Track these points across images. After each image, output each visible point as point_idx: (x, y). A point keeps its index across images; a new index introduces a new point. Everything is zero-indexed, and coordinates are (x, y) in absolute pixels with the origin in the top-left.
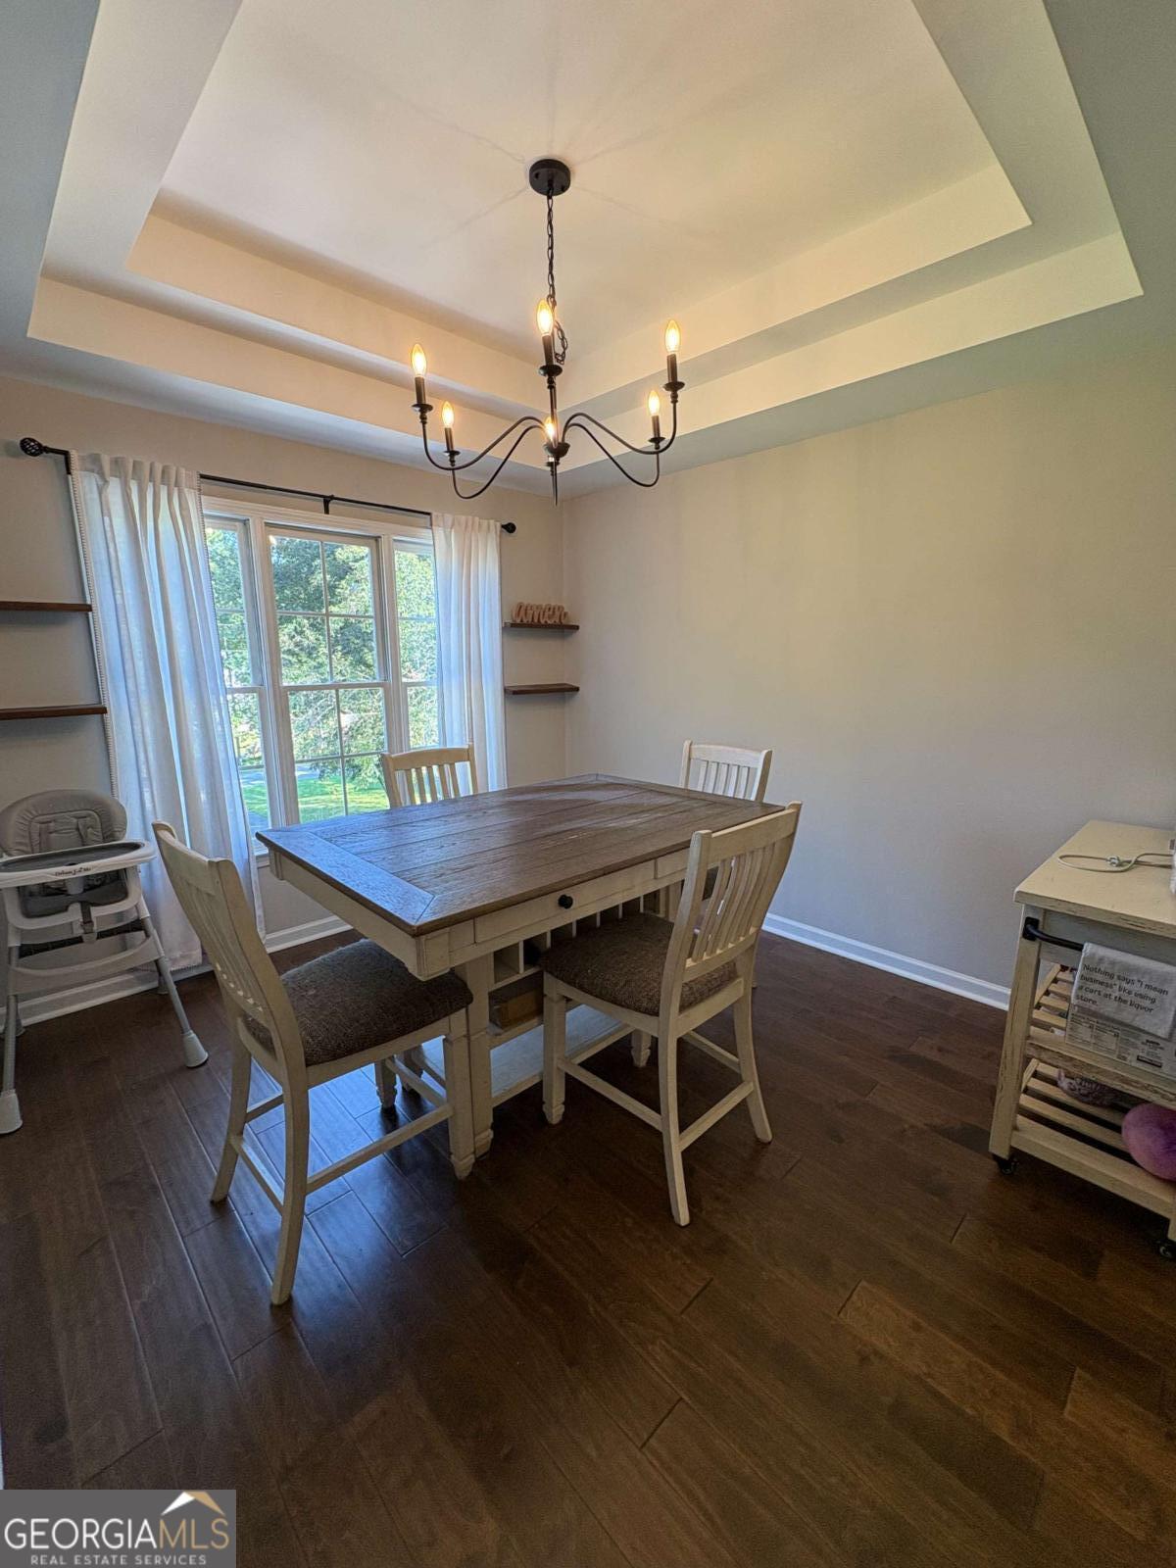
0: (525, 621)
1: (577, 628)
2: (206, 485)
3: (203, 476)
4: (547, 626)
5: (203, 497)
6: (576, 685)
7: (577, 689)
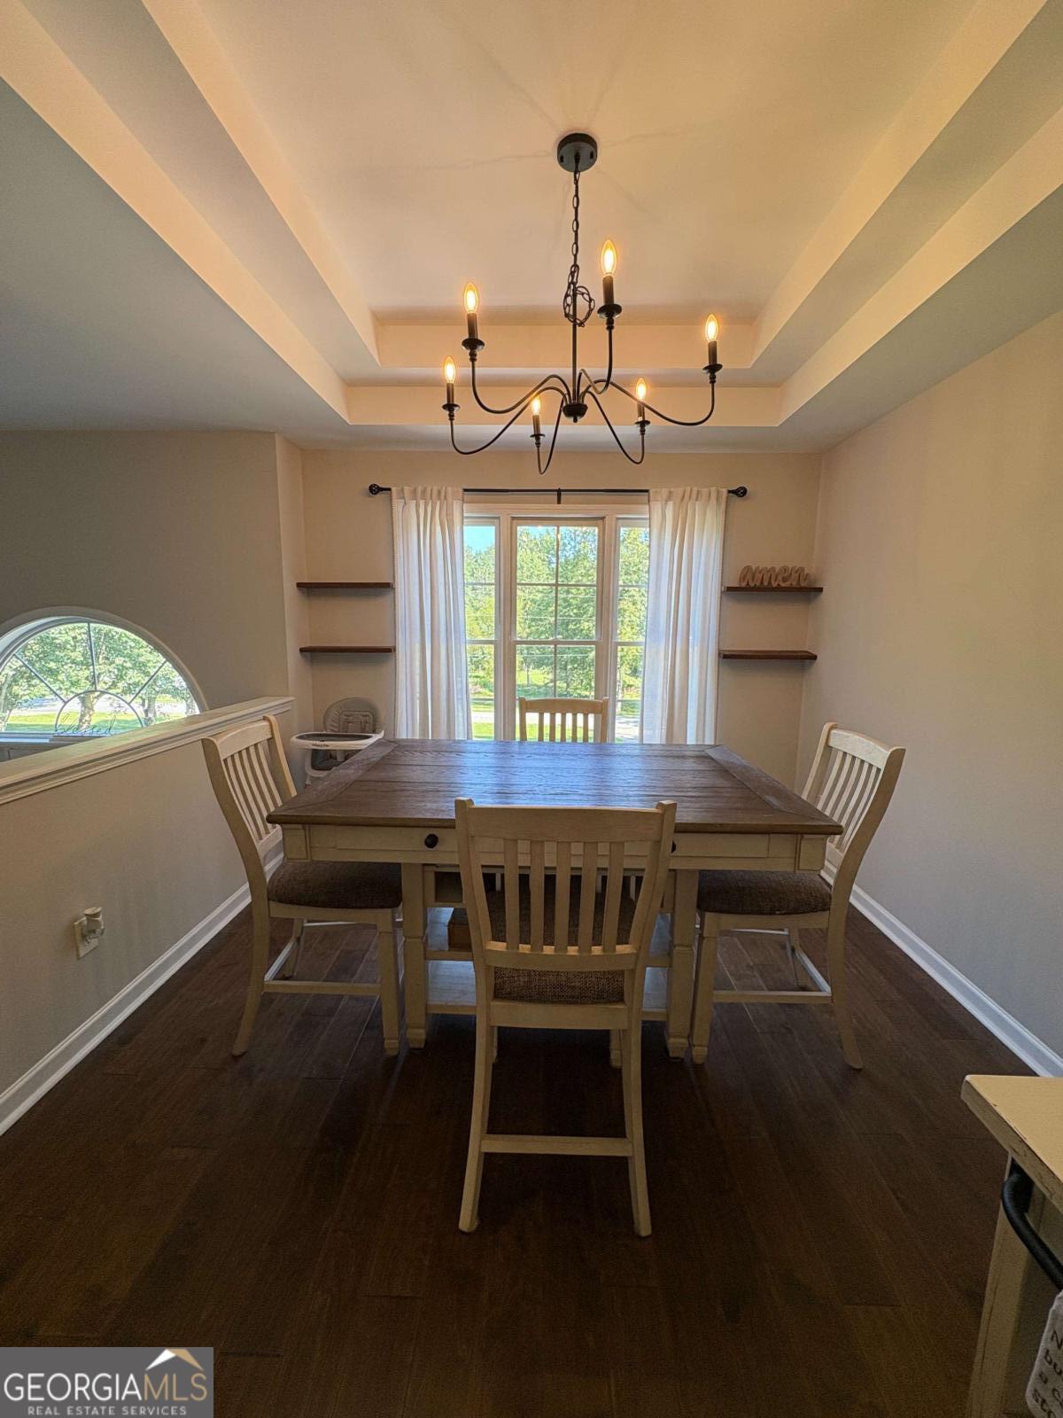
0: (752, 585)
1: (821, 590)
2: (468, 496)
3: (465, 490)
4: (779, 589)
5: (465, 505)
6: (815, 653)
7: (814, 657)
